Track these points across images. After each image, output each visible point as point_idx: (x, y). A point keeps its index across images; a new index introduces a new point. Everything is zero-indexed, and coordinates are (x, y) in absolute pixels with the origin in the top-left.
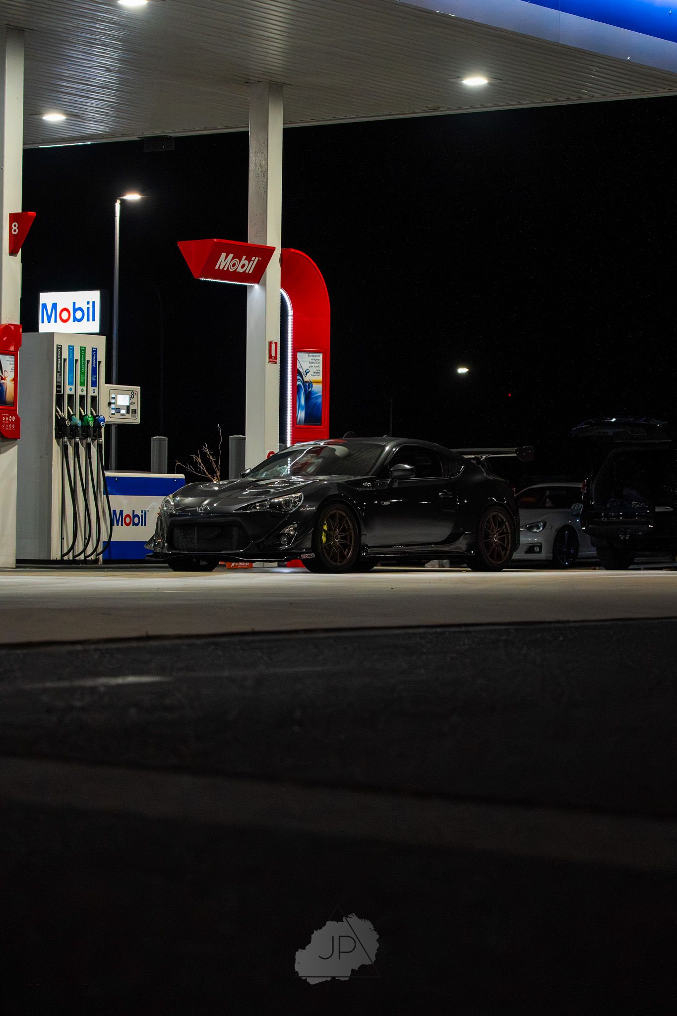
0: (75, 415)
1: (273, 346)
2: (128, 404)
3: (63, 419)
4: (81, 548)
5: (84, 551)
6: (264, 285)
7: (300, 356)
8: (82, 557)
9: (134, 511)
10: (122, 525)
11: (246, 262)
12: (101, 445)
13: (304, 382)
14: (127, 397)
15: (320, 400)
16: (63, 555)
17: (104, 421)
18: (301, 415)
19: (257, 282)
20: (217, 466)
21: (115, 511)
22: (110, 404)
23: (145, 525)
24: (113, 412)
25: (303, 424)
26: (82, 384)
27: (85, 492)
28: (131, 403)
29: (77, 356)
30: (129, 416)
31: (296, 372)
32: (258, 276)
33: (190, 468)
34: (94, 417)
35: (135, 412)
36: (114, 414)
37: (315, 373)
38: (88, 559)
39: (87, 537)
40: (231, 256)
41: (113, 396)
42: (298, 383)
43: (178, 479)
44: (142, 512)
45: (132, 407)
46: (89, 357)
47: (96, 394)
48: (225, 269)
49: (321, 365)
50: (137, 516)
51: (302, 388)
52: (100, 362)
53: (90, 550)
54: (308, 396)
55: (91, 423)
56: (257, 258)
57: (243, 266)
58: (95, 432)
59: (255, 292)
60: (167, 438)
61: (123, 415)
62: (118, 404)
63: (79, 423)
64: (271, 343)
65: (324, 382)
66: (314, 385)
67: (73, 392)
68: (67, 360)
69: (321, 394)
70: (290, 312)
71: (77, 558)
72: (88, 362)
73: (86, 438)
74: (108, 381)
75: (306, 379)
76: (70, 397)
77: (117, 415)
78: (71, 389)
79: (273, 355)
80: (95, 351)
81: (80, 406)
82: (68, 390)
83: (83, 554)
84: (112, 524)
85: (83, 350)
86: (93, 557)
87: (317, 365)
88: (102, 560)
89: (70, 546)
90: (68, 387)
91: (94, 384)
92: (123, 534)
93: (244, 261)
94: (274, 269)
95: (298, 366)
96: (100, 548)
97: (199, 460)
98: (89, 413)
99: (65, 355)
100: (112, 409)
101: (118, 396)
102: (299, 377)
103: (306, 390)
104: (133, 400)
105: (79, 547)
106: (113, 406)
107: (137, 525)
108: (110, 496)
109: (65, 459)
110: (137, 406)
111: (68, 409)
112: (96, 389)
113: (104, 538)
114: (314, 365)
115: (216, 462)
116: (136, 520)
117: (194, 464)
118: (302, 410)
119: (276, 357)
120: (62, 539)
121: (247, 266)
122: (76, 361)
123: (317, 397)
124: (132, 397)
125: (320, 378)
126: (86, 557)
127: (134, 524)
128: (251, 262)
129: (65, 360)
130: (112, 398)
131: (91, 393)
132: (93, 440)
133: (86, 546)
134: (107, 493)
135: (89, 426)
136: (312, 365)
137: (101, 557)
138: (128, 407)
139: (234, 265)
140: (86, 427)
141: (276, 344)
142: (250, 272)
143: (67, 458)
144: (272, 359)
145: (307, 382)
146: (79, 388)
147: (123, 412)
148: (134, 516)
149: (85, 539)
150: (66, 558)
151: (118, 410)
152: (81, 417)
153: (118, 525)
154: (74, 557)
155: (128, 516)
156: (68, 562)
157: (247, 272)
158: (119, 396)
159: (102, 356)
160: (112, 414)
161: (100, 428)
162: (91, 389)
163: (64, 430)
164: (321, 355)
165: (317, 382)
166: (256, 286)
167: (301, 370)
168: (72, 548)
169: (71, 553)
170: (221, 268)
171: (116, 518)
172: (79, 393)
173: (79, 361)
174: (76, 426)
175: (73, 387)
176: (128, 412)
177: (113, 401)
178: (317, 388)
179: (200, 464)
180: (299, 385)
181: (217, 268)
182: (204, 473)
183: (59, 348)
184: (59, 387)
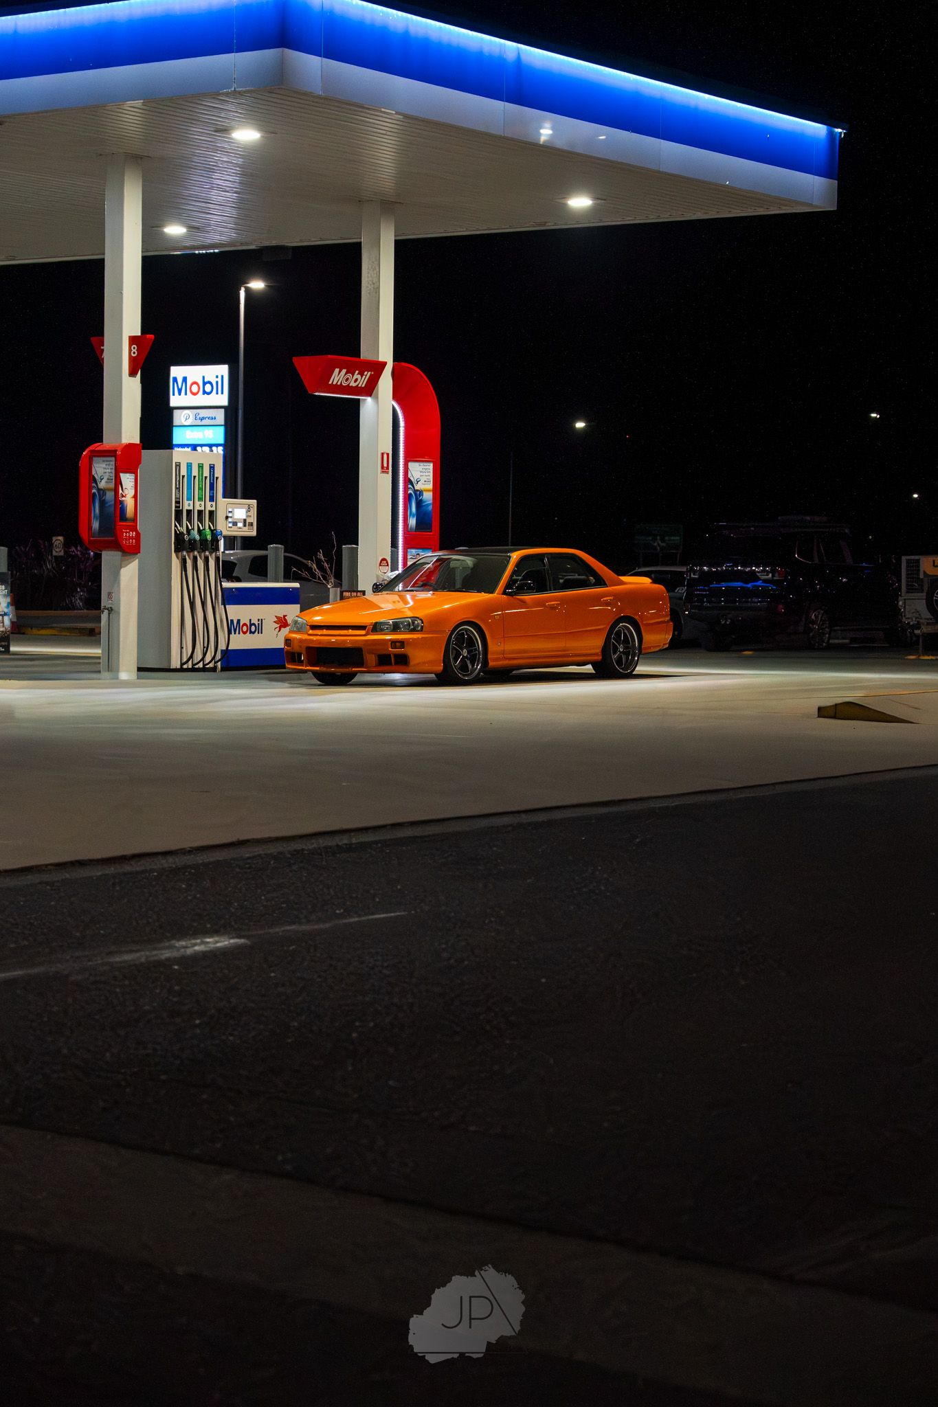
0: (193, 529)
1: (385, 456)
2: (245, 518)
3: (182, 533)
4: (200, 657)
5: (203, 659)
6: (377, 398)
7: (411, 465)
8: (201, 665)
9: (250, 620)
10: (239, 633)
11: (359, 377)
12: (219, 557)
13: (415, 491)
14: (244, 511)
15: (430, 508)
16: (182, 664)
17: (221, 534)
18: (412, 522)
19: (370, 395)
20: (331, 572)
21: (232, 621)
22: (227, 518)
23: (262, 633)
24: (231, 525)
25: (414, 530)
26: (200, 499)
27: (203, 604)
28: (247, 516)
29: (195, 472)
30: (246, 529)
31: (408, 481)
32: (370, 389)
33: (305, 574)
34: (212, 531)
35: (251, 524)
36: (231, 527)
37: (425, 481)
38: (207, 666)
39: (206, 645)
40: (344, 371)
41: (230, 510)
42: (410, 491)
43: (293, 588)
44: (259, 620)
45: (247, 522)
46: (206, 473)
47: (214, 509)
48: (339, 383)
49: (431, 474)
50: (254, 624)
51: (414, 496)
52: (217, 478)
53: (208, 658)
54: (419, 503)
55: (209, 537)
56: (369, 373)
57: (356, 380)
58: (212, 545)
59: (367, 405)
60: (283, 546)
61: (240, 528)
62: (236, 517)
63: (197, 537)
64: (383, 454)
65: (434, 490)
66: (424, 493)
67: (191, 508)
68: (186, 477)
69: (431, 502)
70: (402, 424)
71: (196, 666)
72: (206, 477)
73: (204, 551)
74: (226, 495)
75: (416, 488)
76: (189, 512)
77: (234, 528)
78: (189, 505)
79: (385, 465)
80: (212, 468)
81: (198, 520)
82: (187, 505)
83: (202, 662)
84: (229, 633)
85: (201, 467)
86: (211, 665)
87: (427, 474)
88: (220, 667)
89: (189, 656)
90: (186, 503)
91: (212, 499)
92: (240, 642)
93: (357, 376)
94: (386, 383)
95: (410, 475)
96: (219, 656)
97: (315, 566)
98: (207, 527)
99: (184, 472)
100: (230, 522)
101: (235, 510)
102: (410, 486)
103: (417, 499)
104: (249, 514)
105: (198, 655)
106: (230, 520)
107: (254, 633)
108: (227, 606)
109: (183, 573)
110: (253, 519)
111: (187, 524)
112: (214, 503)
113: (222, 646)
114: (424, 474)
115: (331, 568)
116: (253, 628)
117: (310, 570)
118: (413, 517)
119: (388, 468)
120: (182, 648)
121: (361, 380)
122: (195, 477)
123: (428, 505)
124: (248, 511)
125: (430, 486)
126: (204, 665)
127: (251, 632)
128: (364, 377)
129: (183, 476)
130: (229, 512)
131: (209, 508)
132: (211, 553)
133: (205, 654)
134: (224, 604)
135: (207, 540)
136: (422, 474)
137: (219, 664)
138: (245, 520)
139: (347, 380)
140: (203, 541)
141: (388, 454)
142: (363, 386)
143: (186, 571)
144: (384, 469)
145: (418, 490)
146: (197, 503)
147: (240, 525)
148: (251, 625)
149: (204, 647)
150: (185, 666)
151: (235, 524)
152: (200, 531)
153: (235, 633)
154: (193, 665)
155: (245, 624)
156: (188, 670)
157: (360, 386)
159: (219, 473)
160: (229, 527)
161: (218, 541)
162: (209, 504)
163: (182, 544)
164: (432, 465)
165: (428, 491)
166: (369, 399)
167: (412, 478)
168: (191, 657)
169: (190, 662)
170: (334, 383)
171: (233, 627)
172: (197, 508)
173: (197, 477)
174: (195, 540)
175: (191, 503)
176: (245, 526)
177: (230, 515)
178: (428, 497)
179: (315, 570)
180: (411, 494)
181: (330, 383)
182: (319, 579)
183: (178, 465)
184: (178, 502)
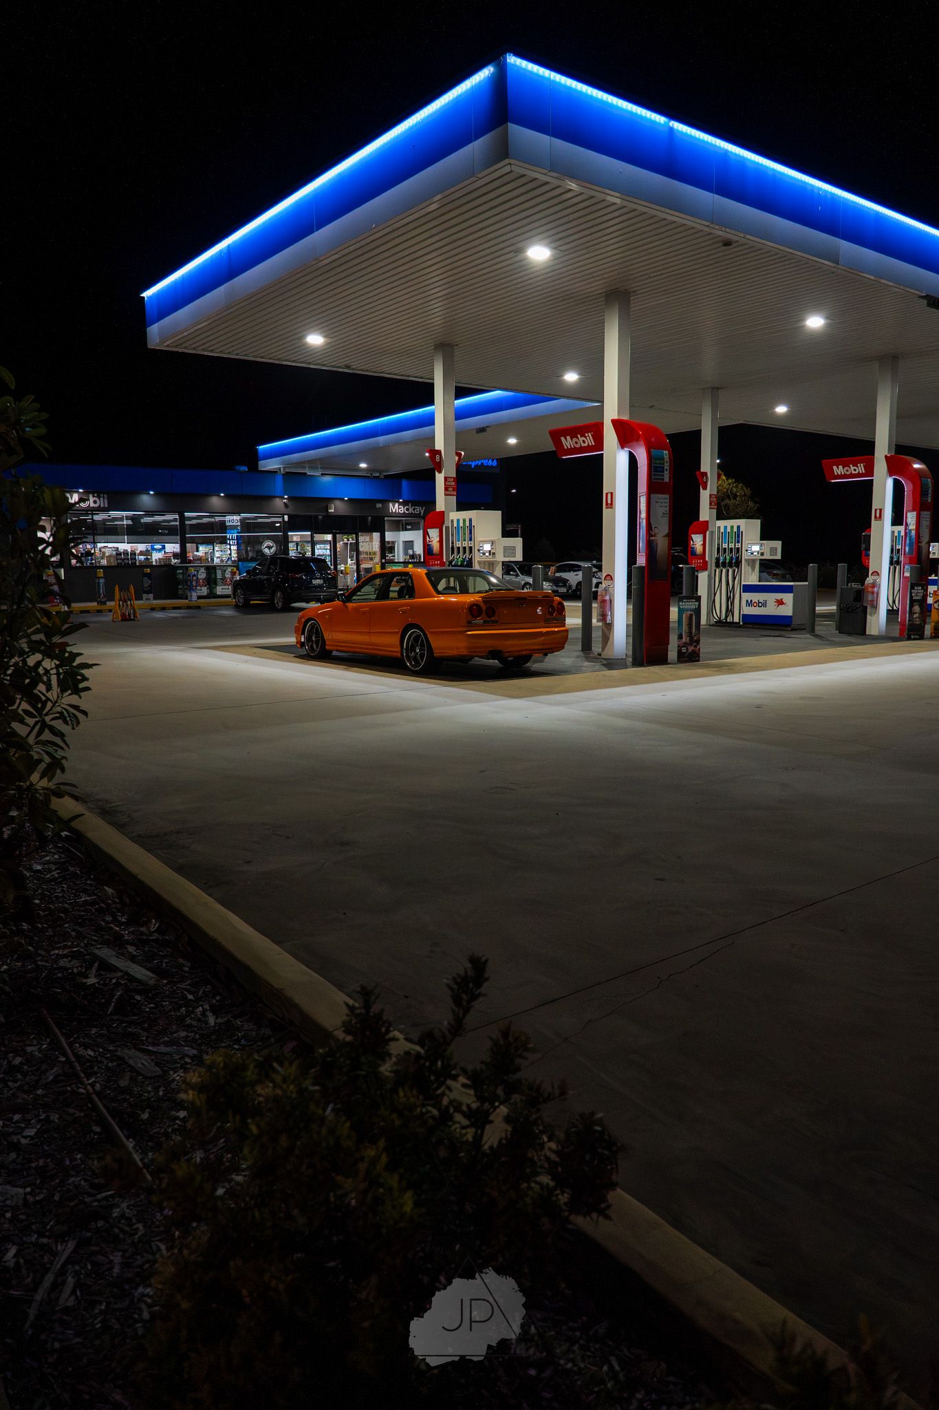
14: (490, 545)
22: (478, 550)
28: (492, 549)
29: (461, 525)
30: (491, 557)
41: (481, 545)
46: (467, 524)
52: (473, 526)
62: (485, 549)
77: (484, 556)
80: (471, 520)
82: (458, 544)
85: (464, 520)
90: (456, 543)
91: (471, 540)
99: (456, 525)
100: (480, 553)
110: (496, 550)
122: (460, 527)
138: (490, 551)
147: (487, 554)
151: (484, 554)
158: (485, 545)
176: (490, 554)
183: (452, 521)
184: (453, 543)
